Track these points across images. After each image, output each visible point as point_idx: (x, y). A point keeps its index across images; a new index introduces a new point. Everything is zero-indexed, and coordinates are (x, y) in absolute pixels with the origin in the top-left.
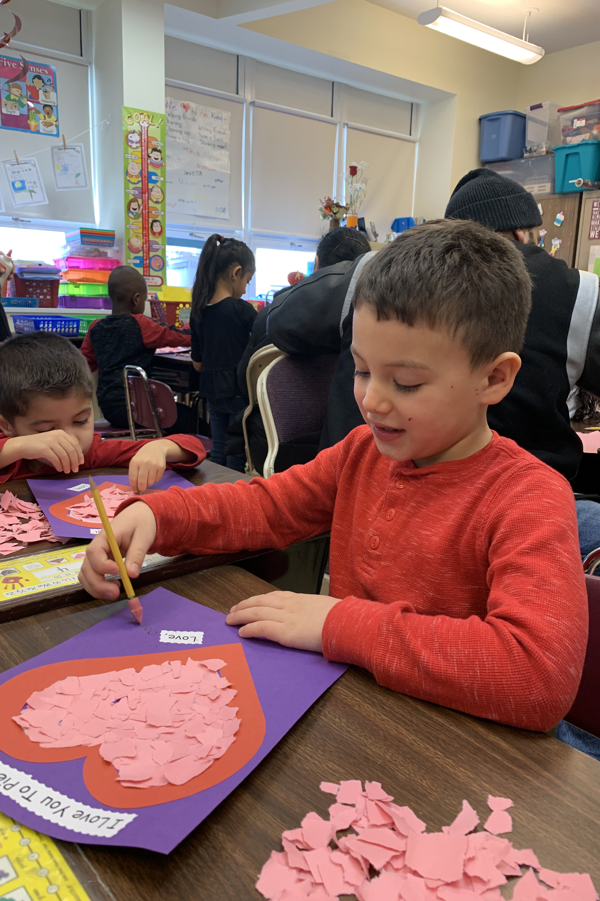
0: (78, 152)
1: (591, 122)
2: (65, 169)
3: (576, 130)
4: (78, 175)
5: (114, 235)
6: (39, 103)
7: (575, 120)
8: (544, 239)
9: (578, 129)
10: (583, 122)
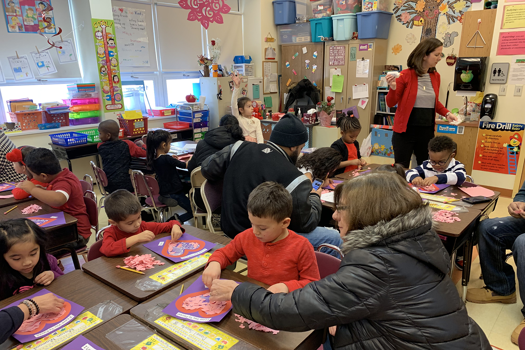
0: (69, 43)
1: (326, 7)
2: (64, 52)
3: (318, 11)
4: (71, 55)
5: (95, 85)
7: (319, 6)
8: (308, 65)
9: (320, 10)
10: (322, 8)
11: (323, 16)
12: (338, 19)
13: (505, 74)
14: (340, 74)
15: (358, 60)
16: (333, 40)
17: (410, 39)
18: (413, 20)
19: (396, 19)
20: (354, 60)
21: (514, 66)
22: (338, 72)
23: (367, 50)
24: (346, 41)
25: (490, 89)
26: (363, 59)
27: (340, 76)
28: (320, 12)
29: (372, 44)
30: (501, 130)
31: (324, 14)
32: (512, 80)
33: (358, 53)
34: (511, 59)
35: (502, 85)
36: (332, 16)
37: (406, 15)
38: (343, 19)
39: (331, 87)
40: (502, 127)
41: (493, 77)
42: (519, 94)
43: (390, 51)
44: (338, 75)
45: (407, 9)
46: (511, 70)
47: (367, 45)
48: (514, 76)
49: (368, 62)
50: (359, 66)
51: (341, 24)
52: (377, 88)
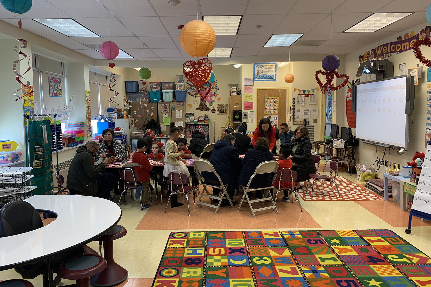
0: (73, 102)
1: (157, 86)
2: (70, 107)
3: (154, 88)
4: (73, 108)
5: (84, 124)
6: (58, 89)
7: (154, 86)
8: (148, 112)
9: (155, 87)
10: (156, 86)
11: (156, 90)
12: (166, 93)
13: (247, 116)
14: (168, 117)
15: (177, 111)
16: (163, 101)
17: (195, 102)
18: (195, 94)
19: (188, 94)
20: (175, 111)
21: (249, 113)
22: (167, 116)
23: (181, 106)
24: (170, 102)
25: (244, 121)
26: (179, 110)
27: (168, 118)
28: (155, 88)
29: (183, 104)
30: (249, 134)
31: (157, 90)
32: (250, 117)
33: (176, 107)
34: (248, 111)
35: (247, 119)
36: (162, 91)
37: (192, 92)
38: (169, 93)
39: (163, 123)
40: (249, 133)
41: (244, 117)
42: (252, 122)
43: (187, 107)
44: (167, 117)
45: (192, 90)
46: (249, 114)
47: (181, 104)
48: (250, 116)
49: (181, 111)
50: (178, 113)
51: (167, 95)
52: (185, 123)
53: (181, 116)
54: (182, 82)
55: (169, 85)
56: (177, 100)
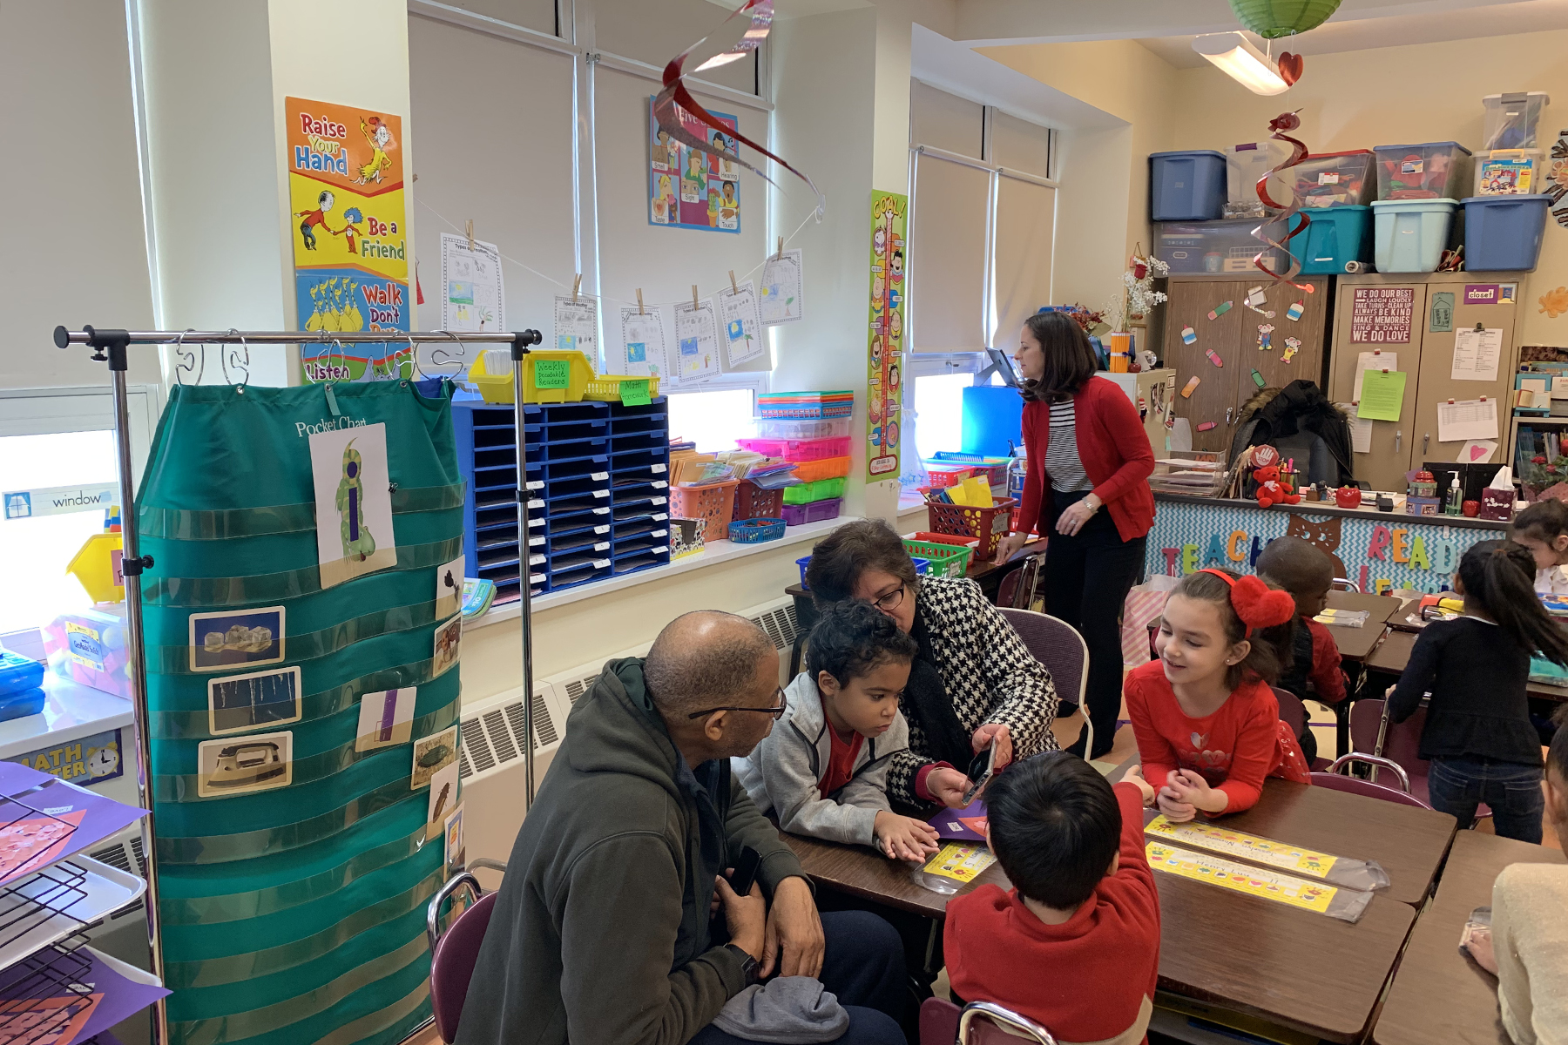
0: (794, 263)
1: (1346, 178)
2: (775, 292)
3: (1322, 187)
4: (790, 300)
5: (852, 399)
6: (718, 179)
7: (1321, 175)
8: (1269, 338)
9: (1327, 186)
10: (1335, 179)
11: (1335, 204)
12: (1397, 214)
15: (1459, 330)
16: (1373, 270)
19: (1556, 218)
20: (1445, 329)
22: (1388, 360)
23: (1494, 301)
24: (1419, 276)
26: (1479, 328)
27: (1393, 374)
28: (1327, 190)
29: (1514, 286)
31: (1343, 198)
33: (1460, 310)
36: (1373, 204)
38: (1419, 214)
39: (1355, 404)
43: (1537, 305)
44: (1385, 372)
47: (1496, 288)
49: (1495, 338)
50: (1464, 346)
51: (1407, 228)
52: (1513, 411)
53: (1487, 368)
54: (1524, 142)
55: (1427, 167)
56: (1473, 260)
